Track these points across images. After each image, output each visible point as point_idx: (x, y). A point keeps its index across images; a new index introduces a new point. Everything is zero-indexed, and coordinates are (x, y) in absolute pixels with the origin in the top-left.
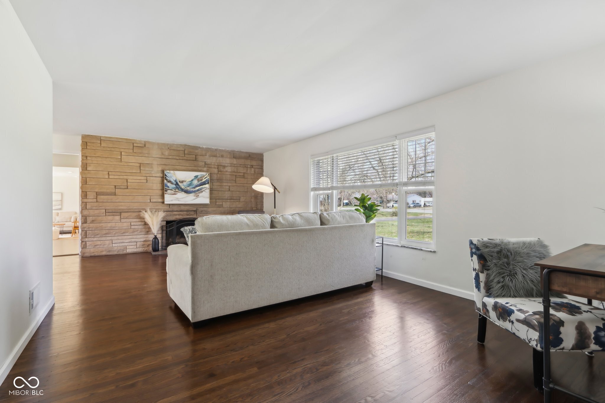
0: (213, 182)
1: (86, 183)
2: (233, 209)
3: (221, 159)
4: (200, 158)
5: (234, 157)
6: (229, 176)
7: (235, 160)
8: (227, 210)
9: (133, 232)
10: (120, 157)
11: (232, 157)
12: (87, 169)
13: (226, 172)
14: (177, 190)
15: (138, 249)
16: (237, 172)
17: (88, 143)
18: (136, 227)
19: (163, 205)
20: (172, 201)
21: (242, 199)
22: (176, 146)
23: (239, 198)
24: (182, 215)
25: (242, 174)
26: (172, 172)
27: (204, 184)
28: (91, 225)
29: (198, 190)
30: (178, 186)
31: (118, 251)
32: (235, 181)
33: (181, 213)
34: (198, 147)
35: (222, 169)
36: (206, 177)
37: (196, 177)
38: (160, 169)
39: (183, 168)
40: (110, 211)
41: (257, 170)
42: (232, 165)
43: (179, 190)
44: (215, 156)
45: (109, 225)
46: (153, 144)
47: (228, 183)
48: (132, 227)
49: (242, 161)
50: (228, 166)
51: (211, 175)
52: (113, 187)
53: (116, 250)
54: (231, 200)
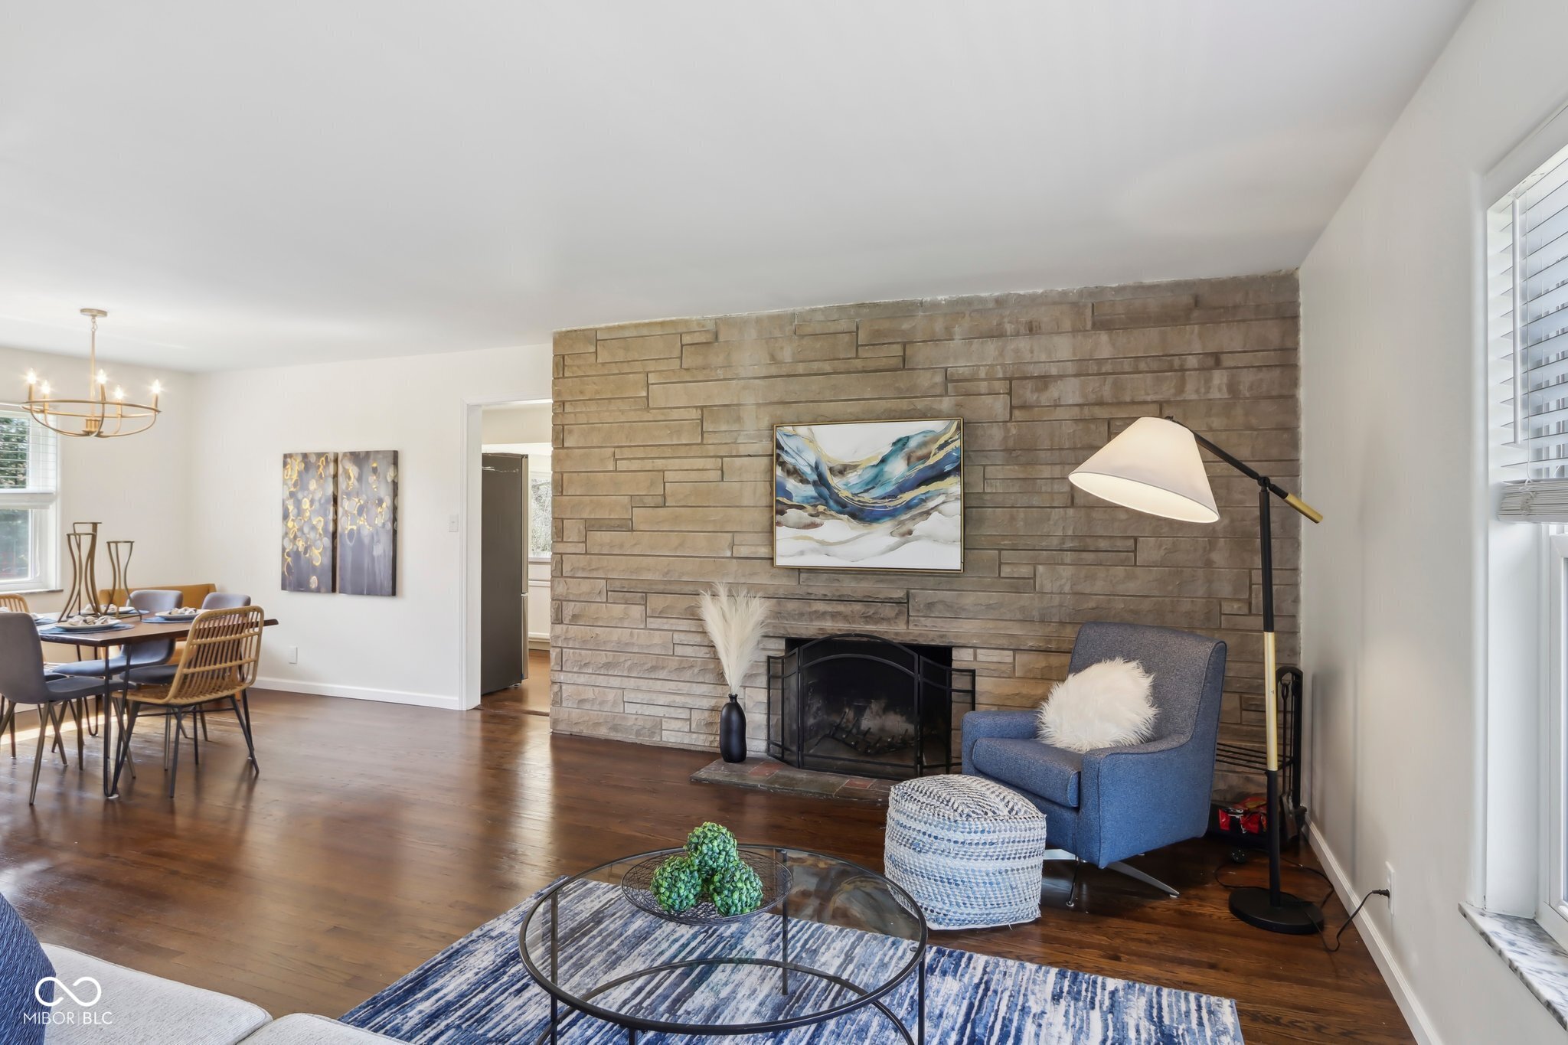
0: (984, 466)
1: (562, 492)
2: (1092, 604)
3: (1023, 344)
4: (922, 354)
5: (1100, 325)
6: (1068, 428)
7: (1104, 337)
8: (1061, 606)
9: (680, 669)
10: (644, 394)
11: (1089, 325)
12: (565, 445)
13: (1056, 406)
14: (821, 508)
15: (694, 736)
16: (1119, 404)
17: (566, 357)
18: (689, 651)
19: (774, 571)
20: (802, 553)
21: (1150, 550)
22: (822, 318)
23: (1131, 542)
25: (1151, 411)
26: (802, 430)
27: (938, 474)
28: (574, 630)
29: (908, 506)
30: (826, 492)
31: (638, 733)
33: (840, 608)
34: (913, 304)
35: (1031, 397)
36: (946, 444)
37: (901, 443)
38: (765, 423)
39: (854, 408)
40: (617, 585)
41: (1247, 378)
42: (1085, 369)
43: (830, 508)
44: (998, 334)
45: (616, 634)
46: (740, 324)
47: (1062, 463)
48: (679, 650)
49: (1146, 340)
50: (1061, 377)
51: (967, 428)
52: (626, 499)
53: (632, 726)
54: (1084, 555)
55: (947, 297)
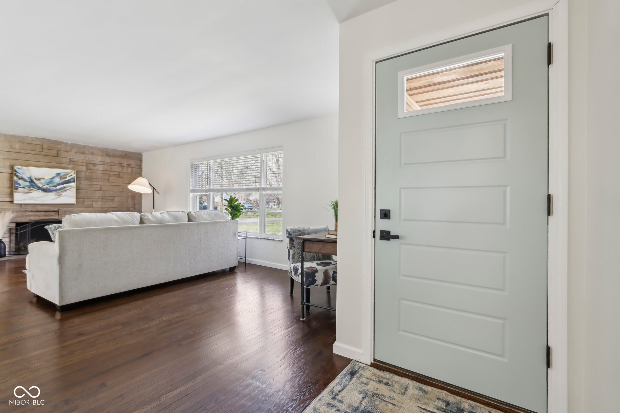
0: (80, 181)
2: (105, 210)
3: (90, 156)
4: (63, 154)
5: (108, 155)
6: (100, 175)
7: (108, 158)
8: (98, 210)
11: (105, 155)
13: (98, 170)
14: (32, 188)
16: (111, 171)
19: (12, 205)
20: (24, 200)
21: (117, 199)
22: (30, 139)
23: (113, 198)
24: (39, 216)
25: (117, 173)
26: (24, 168)
27: (69, 182)
29: (61, 189)
30: (33, 184)
32: (109, 180)
33: (37, 213)
34: (60, 142)
35: (92, 167)
36: (72, 175)
37: (58, 174)
38: (8, 164)
39: (41, 164)
41: (134, 170)
42: (104, 163)
43: (35, 189)
44: (83, 153)
47: (99, 182)
49: (116, 160)
50: (99, 164)
51: (77, 173)
54: (104, 200)
55: (71, 142)
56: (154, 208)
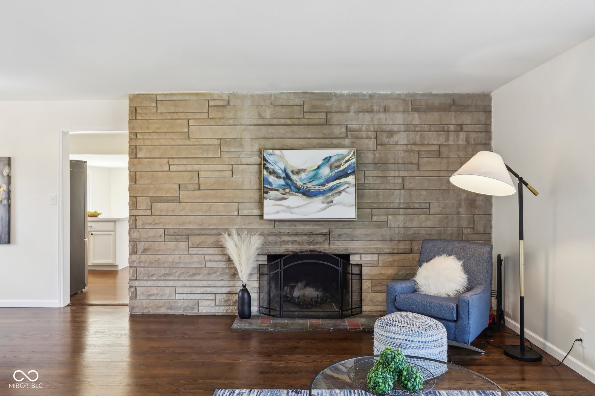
0: (364, 171)
1: (136, 182)
2: (412, 232)
3: (382, 116)
4: (335, 118)
5: (415, 110)
6: (401, 155)
7: (416, 115)
8: (399, 233)
9: (209, 274)
10: (187, 130)
11: (410, 110)
12: (138, 156)
13: (396, 145)
14: (287, 190)
15: (217, 308)
16: (422, 145)
17: (137, 108)
18: (214, 264)
19: (261, 221)
20: (278, 212)
21: (435, 208)
22: (285, 97)
23: (428, 205)
24: (299, 243)
25: (435, 148)
26: (277, 152)
27: (345, 174)
28: (144, 257)
29: (331, 189)
30: (290, 182)
31: (185, 309)
32: (418, 164)
33: (296, 238)
34: (331, 94)
35: (385, 140)
36: (349, 160)
37: (327, 160)
38: (256, 148)
39: (302, 142)
40: (171, 232)
41: (473, 135)
42: (408, 129)
43: (292, 190)
45: (170, 258)
46: (243, 97)
47: (399, 170)
48: (208, 264)
49: (433, 117)
50: (398, 132)
51: (358, 154)
52: (177, 186)
53: (181, 306)
54: (409, 210)
55: (347, 92)
56: (521, 238)
